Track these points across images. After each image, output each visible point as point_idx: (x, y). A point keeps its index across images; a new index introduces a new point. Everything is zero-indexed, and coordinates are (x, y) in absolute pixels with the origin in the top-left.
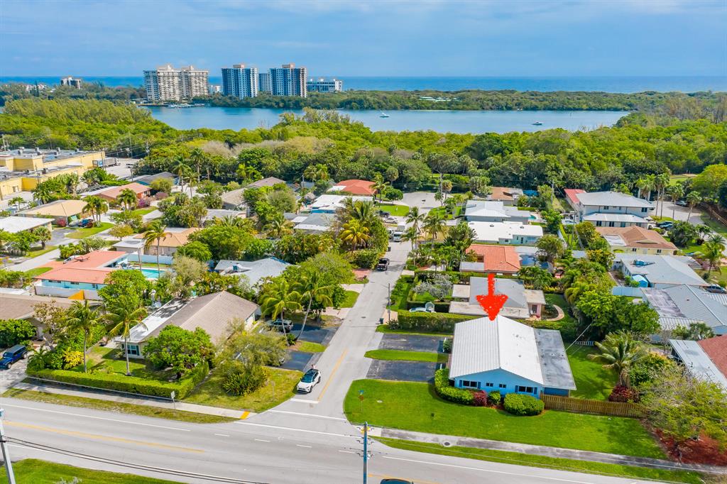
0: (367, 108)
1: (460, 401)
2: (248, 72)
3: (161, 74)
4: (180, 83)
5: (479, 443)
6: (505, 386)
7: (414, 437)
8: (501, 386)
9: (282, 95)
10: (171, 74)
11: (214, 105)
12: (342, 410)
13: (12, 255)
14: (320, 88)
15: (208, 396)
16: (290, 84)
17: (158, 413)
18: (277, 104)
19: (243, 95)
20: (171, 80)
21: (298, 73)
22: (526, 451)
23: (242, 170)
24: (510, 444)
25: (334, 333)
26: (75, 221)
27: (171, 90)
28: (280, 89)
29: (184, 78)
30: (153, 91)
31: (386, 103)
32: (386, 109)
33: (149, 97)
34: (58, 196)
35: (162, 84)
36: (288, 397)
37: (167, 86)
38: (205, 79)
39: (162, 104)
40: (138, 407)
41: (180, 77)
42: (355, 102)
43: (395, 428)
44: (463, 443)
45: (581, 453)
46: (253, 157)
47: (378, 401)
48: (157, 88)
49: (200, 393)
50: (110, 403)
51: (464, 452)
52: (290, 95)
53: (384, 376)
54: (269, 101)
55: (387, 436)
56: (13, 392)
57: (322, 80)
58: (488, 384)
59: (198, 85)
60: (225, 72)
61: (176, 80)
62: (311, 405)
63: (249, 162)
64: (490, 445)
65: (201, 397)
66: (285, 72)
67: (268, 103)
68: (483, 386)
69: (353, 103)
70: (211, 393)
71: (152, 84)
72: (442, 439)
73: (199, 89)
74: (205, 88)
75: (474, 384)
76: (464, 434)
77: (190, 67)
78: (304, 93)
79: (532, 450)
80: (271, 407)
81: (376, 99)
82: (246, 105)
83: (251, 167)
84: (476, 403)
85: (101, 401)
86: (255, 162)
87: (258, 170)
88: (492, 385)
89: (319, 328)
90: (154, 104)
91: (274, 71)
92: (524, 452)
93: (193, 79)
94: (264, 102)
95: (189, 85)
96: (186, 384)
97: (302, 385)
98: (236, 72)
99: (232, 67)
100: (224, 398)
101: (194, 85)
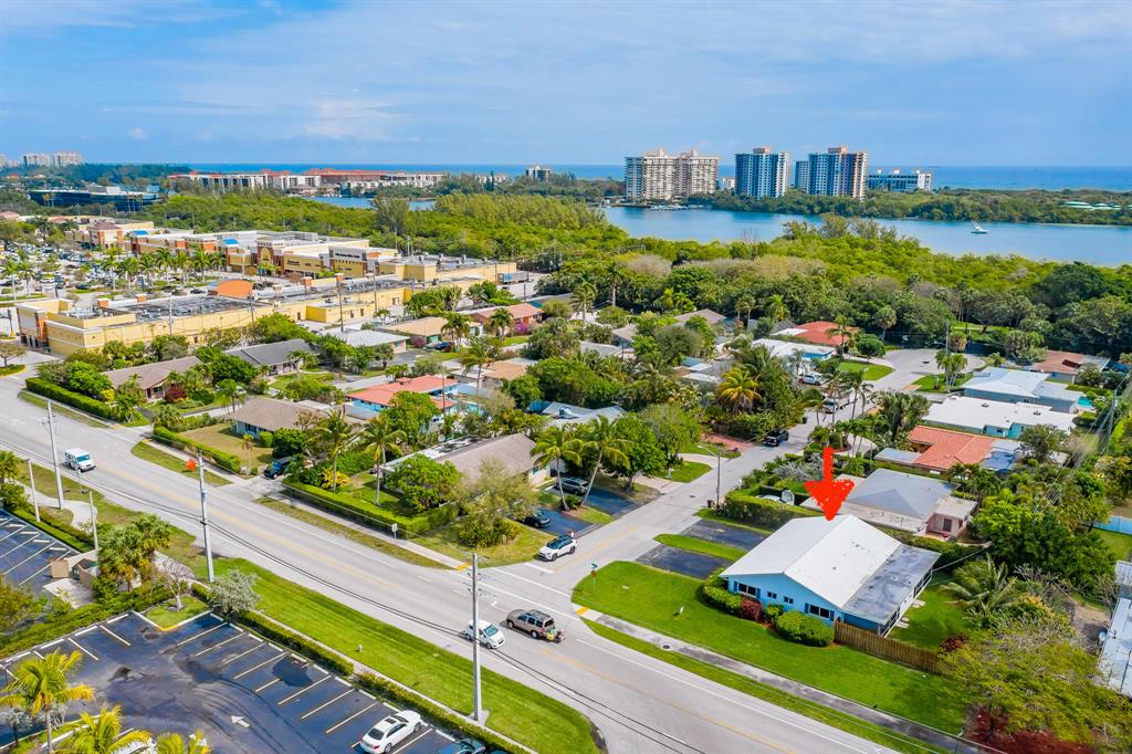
0: (958, 218)
1: (721, 607)
2: (774, 159)
3: (649, 162)
4: (675, 175)
5: (708, 656)
6: (791, 601)
7: (632, 631)
8: (786, 599)
9: (823, 195)
10: (663, 162)
11: (716, 208)
12: (574, 585)
13: (350, 372)
14: (892, 185)
15: (439, 541)
16: (837, 178)
17: (380, 546)
18: (811, 207)
19: (763, 191)
20: (661, 170)
21: (852, 160)
22: (763, 680)
23: (668, 296)
24: (748, 667)
25: (638, 506)
26: (435, 342)
27: (661, 185)
28: (821, 185)
29: (681, 168)
30: (635, 185)
31: (995, 211)
32: (993, 220)
33: (629, 195)
34: (431, 312)
35: (648, 176)
36: (524, 561)
37: (655, 178)
38: (712, 170)
39: (645, 204)
40: (364, 536)
41: (676, 166)
42: (939, 208)
43: (618, 617)
44: (688, 651)
45: (838, 701)
46: (687, 279)
47: (624, 587)
48: (641, 181)
49: (433, 535)
50: (342, 527)
51: (680, 660)
52: (836, 194)
53: (656, 563)
54: (798, 203)
55: (602, 623)
56: (266, 500)
57: (897, 172)
58: (770, 594)
59: (701, 177)
60: (741, 159)
61: (670, 170)
62: (542, 574)
63: (679, 286)
64: (721, 662)
65: (431, 540)
66: (831, 159)
67: (794, 206)
68: (764, 595)
69: (935, 210)
70: (444, 539)
71: (635, 176)
72: (665, 640)
73: (702, 184)
74: (712, 182)
75: (752, 590)
76: (700, 643)
77: (692, 153)
78: (860, 191)
79: (771, 681)
80: (497, 565)
81: (978, 204)
82: (764, 210)
83: (681, 293)
84: (743, 613)
85: (335, 524)
86: (688, 285)
87: (690, 298)
88: (775, 596)
89: (623, 498)
90: (634, 204)
91: (814, 158)
92: (758, 680)
93: (695, 169)
94: (789, 205)
95: (688, 177)
96: (419, 521)
97: (545, 550)
98: (757, 159)
99: (751, 152)
100: (453, 547)
101: (694, 177)
